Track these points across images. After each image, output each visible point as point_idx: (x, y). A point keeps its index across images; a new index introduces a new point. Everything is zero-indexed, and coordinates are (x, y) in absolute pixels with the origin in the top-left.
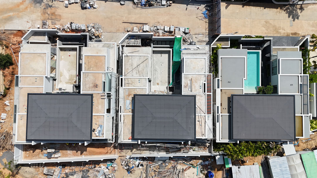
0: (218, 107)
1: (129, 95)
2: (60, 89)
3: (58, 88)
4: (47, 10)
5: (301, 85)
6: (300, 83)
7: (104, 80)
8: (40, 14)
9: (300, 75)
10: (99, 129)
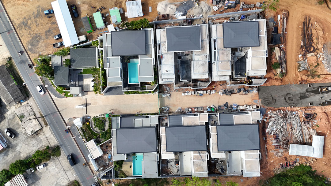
0: (153, 48)
5: (108, 63)
6: (109, 64)
9: (109, 68)
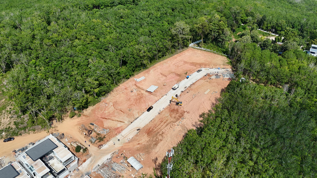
1: (22, 174)
2: (54, 159)
3: (55, 159)
4: (82, 174)
7: (34, 168)
8: (83, 171)
10: (25, 157)
